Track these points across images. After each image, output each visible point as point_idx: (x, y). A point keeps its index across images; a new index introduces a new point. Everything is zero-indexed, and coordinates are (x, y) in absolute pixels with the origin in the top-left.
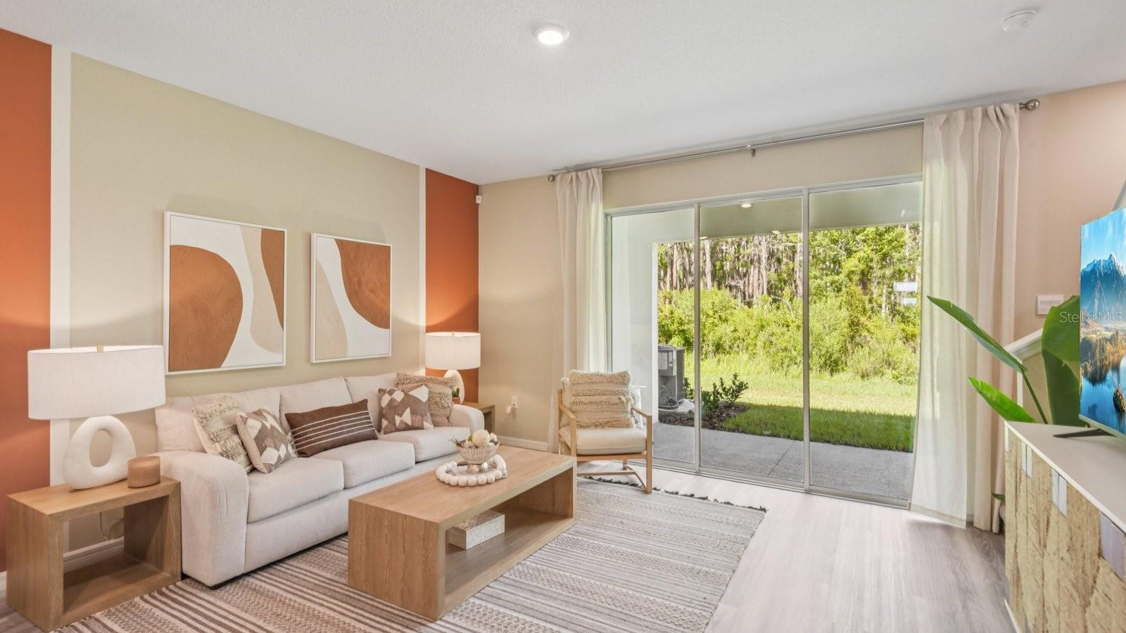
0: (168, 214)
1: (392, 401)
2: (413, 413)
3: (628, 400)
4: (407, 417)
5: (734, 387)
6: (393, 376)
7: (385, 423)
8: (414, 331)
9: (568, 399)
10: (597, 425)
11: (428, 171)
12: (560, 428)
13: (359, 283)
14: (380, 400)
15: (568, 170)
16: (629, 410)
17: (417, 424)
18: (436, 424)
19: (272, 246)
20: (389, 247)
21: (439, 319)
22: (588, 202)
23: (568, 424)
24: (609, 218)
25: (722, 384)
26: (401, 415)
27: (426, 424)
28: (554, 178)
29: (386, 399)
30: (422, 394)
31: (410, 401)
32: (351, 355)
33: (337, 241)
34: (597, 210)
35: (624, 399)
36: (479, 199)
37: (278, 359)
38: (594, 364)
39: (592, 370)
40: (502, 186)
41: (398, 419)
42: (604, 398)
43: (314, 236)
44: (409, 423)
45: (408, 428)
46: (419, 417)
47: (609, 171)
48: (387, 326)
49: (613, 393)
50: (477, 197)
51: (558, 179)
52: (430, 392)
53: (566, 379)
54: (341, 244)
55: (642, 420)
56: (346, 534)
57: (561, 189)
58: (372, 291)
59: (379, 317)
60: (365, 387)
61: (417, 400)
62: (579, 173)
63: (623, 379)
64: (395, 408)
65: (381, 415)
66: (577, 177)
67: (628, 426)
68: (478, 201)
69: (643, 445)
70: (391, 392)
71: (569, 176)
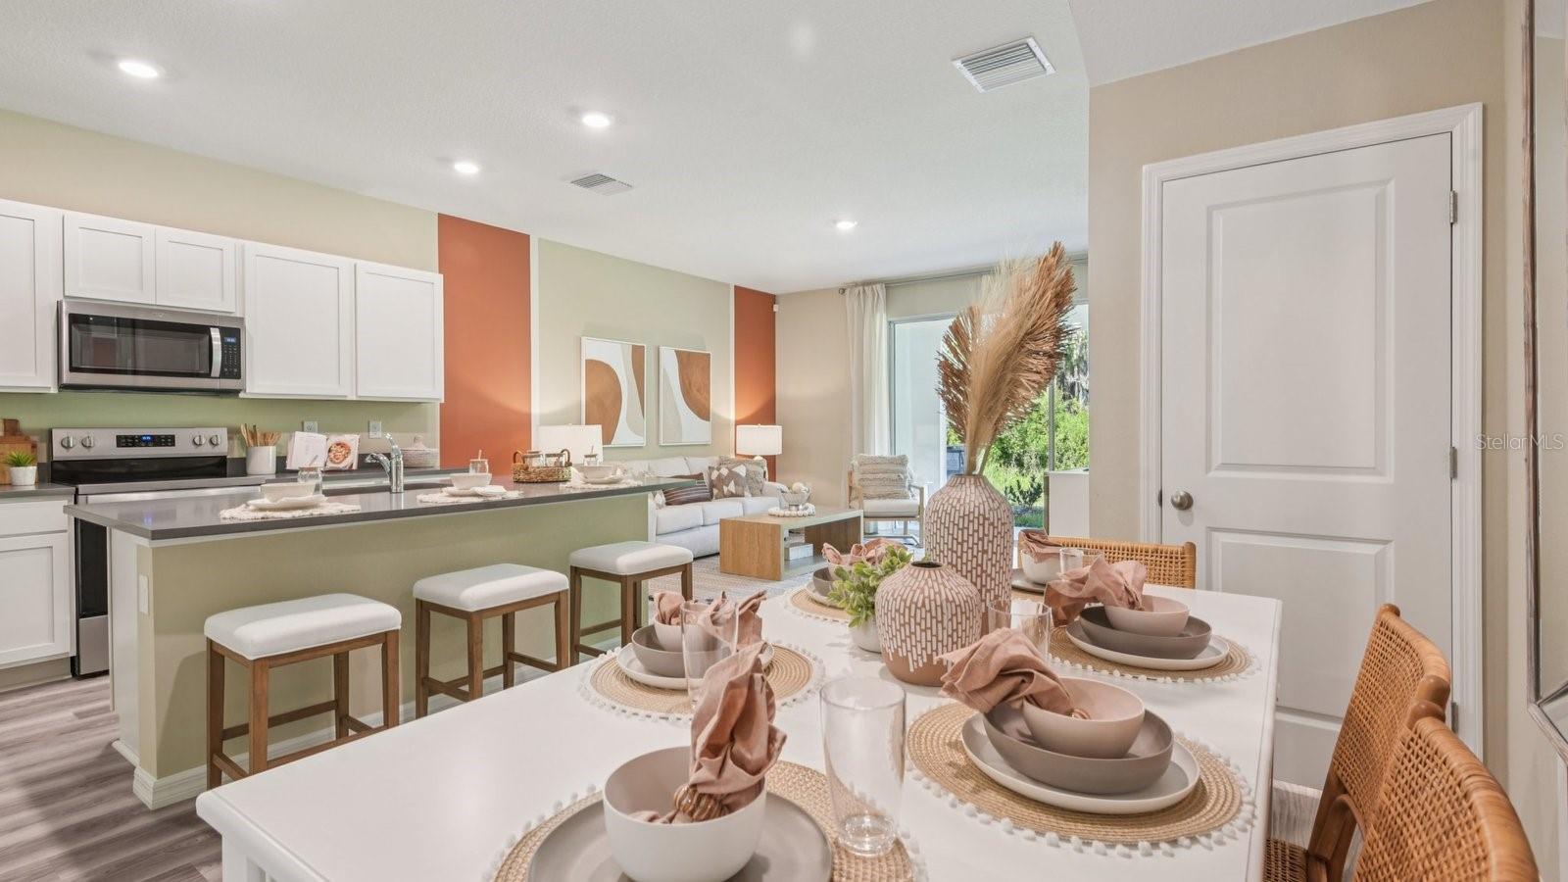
0: (584, 339)
1: (720, 476)
2: (736, 484)
3: (906, 478)
4: (732, 487)
5: (1032, 490)
6: (717, 458)
7: (715, 491)
8: (727, 424)
9: (856, 477)
10: (880, 497)
11: (735, 287)
12: (850, 501)
13: (690, 384)
14: (710, 475)
15: (856, 285)
16: (907, 484)
17: (740, 493)
18: (753, 495)
19: (638, 354)
20: (709, 354)
21: (743, 415)
22: (873, 316)
23: (857, 498)
24: (892, 325)
25: (1019, 487)
26: (727, 486)
27: (746, 493)
28: (844, 290)
29: (715, 475)
30: (741, 470)
31: (733, 476)
32: (685, 440)
33: (677, 352)
34: (881, 320)
35: (902, 476)
36: (776, 308)
37: (640, 441)
38: (880, 448)
39: (877, 454)
40: (799, 296)
41: (725, 489)
42: (886, 475)
43: (662, 349)
44: (734, 491)
45: (732, 495)
46: (740, 488)
47: (891, 285)
48: (708, 419)
49: (894, 472)
50: (775, 306)
51: (847, 292)
52: (747, 470)
53: (856, 463)
54: (679, 354)
55: (917, 492)
56: (717, 554)
57: (851, 301)
58: (698, 391)
59: (703, 412)
60: (700, 465)
61: (738, 475)
62: (866, 288)
63: (902, 461)
64: (722, 481)
65: (712, 485)
66: (864, 291)
67: (906, 497)
68: (775, 309)
69: (917, 510)
70: (718, 469)
71: (856, 290)
